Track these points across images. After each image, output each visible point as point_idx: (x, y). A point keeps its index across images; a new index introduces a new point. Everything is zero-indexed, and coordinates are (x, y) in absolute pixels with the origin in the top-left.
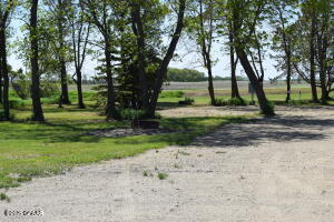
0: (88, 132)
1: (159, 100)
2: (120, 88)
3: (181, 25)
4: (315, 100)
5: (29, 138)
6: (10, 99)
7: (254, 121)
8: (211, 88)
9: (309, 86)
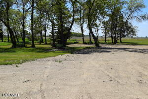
0: (46, 50)
1: (67, 42)
2: (57, 38)
3: (73, 20)
4: (113, 42)
5: (29, 52)
6: (25, 41)
7: (93, 48)
8: (83, 38)
9: (111, 38)
